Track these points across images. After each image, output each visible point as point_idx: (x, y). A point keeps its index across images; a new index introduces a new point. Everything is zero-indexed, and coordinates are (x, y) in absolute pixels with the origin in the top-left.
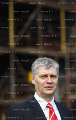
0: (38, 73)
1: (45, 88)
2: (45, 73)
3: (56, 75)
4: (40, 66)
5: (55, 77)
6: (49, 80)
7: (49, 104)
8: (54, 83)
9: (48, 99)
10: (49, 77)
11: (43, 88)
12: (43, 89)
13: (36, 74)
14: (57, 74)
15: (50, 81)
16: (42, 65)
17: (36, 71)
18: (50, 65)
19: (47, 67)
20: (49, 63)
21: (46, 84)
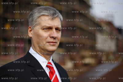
2: (49, 24)
5: (60, 31)
11: (45, 43)
17: (36, 21)
21: (49, 38)
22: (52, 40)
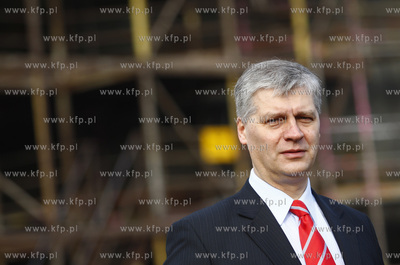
0: (257, 110)
1: (282, 156)
2: (277, 109)
3: (313, 114)
4: (262, 89)
5: (312, 119)
6: (293, 129)
7: (297, 203)
8: (306, 139)
9: (293, 188)
10: (292, 120)
11: (274, 155)
12: (275, 160)
13: (250, 113)
14: (317, 107)
15: (295, 133)
16: (268, 84)
17: (249, 105)
18: (293, 83)
19: (284, 89)
20: (290, 76)
21: (282, 141)
22: (290, 146)
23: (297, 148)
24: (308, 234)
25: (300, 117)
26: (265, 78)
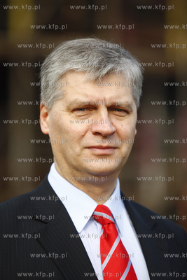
0: (63, 95)
1: (87, 151)
2: (87, 96)
3: (129, 106)
4: (72, 71)
5: (126, 111)
7: (101, 208)
8: (119, 135)
9: (97, 190)
10: (103, 112)
11: (78, 149)
12: (79, 155)
13: (56, 99)
14: (135, 99)
15: (105, 128)
16: (80, 66)
17: (54, 88)
18: (109, 67)
19: (97, 74)
20: (107, 58)
21: (89, 135)
22: (97, 141)
23: (106, 144)
24: (111, 246)
25: (113, 108)
26: (77, 58)
